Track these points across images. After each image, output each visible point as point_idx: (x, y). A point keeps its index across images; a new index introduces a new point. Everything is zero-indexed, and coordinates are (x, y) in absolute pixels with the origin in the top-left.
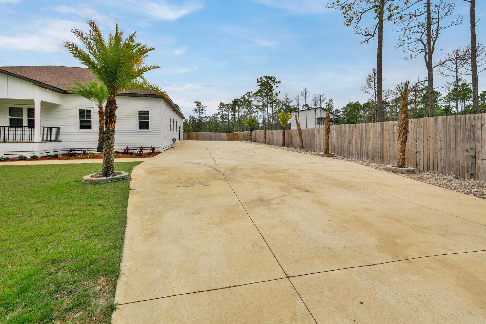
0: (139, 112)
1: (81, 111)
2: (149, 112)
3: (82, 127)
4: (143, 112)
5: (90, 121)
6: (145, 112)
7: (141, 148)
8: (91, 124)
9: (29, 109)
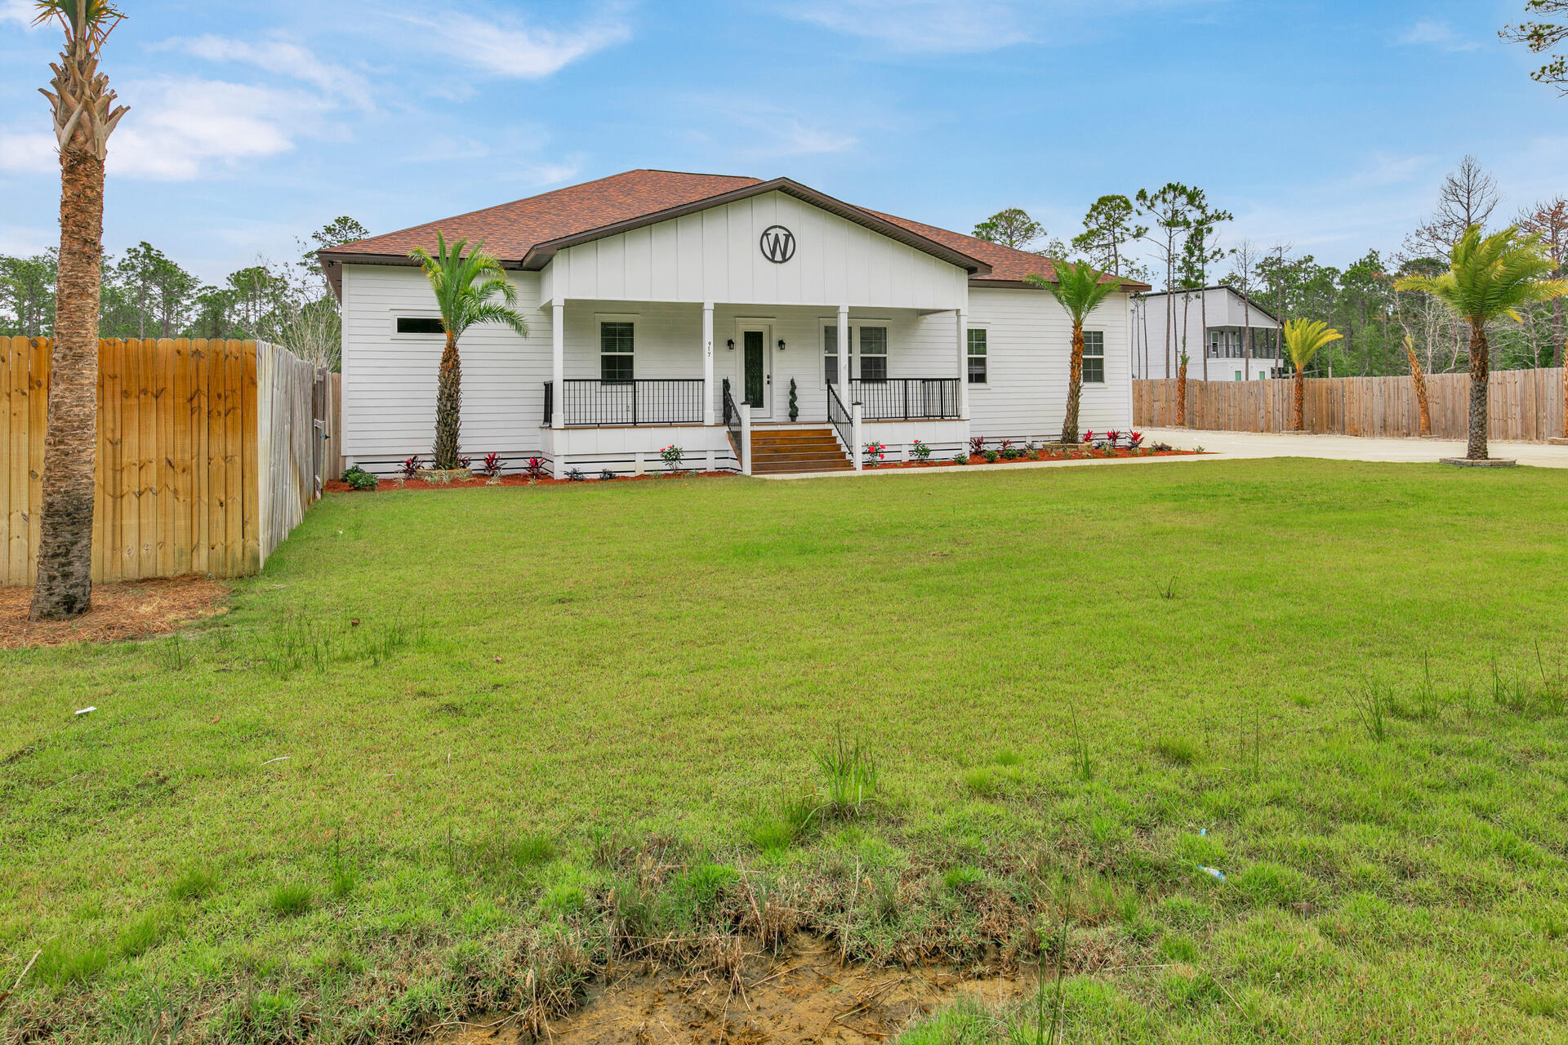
1: (970, 334)
2: (1102, 333)
3: (970, 378)
4: (1090, 332)
5: (985, 362)
6: (1093, 332)
7: (1114, 436)
8: (985, 369)
9: (862, 329)
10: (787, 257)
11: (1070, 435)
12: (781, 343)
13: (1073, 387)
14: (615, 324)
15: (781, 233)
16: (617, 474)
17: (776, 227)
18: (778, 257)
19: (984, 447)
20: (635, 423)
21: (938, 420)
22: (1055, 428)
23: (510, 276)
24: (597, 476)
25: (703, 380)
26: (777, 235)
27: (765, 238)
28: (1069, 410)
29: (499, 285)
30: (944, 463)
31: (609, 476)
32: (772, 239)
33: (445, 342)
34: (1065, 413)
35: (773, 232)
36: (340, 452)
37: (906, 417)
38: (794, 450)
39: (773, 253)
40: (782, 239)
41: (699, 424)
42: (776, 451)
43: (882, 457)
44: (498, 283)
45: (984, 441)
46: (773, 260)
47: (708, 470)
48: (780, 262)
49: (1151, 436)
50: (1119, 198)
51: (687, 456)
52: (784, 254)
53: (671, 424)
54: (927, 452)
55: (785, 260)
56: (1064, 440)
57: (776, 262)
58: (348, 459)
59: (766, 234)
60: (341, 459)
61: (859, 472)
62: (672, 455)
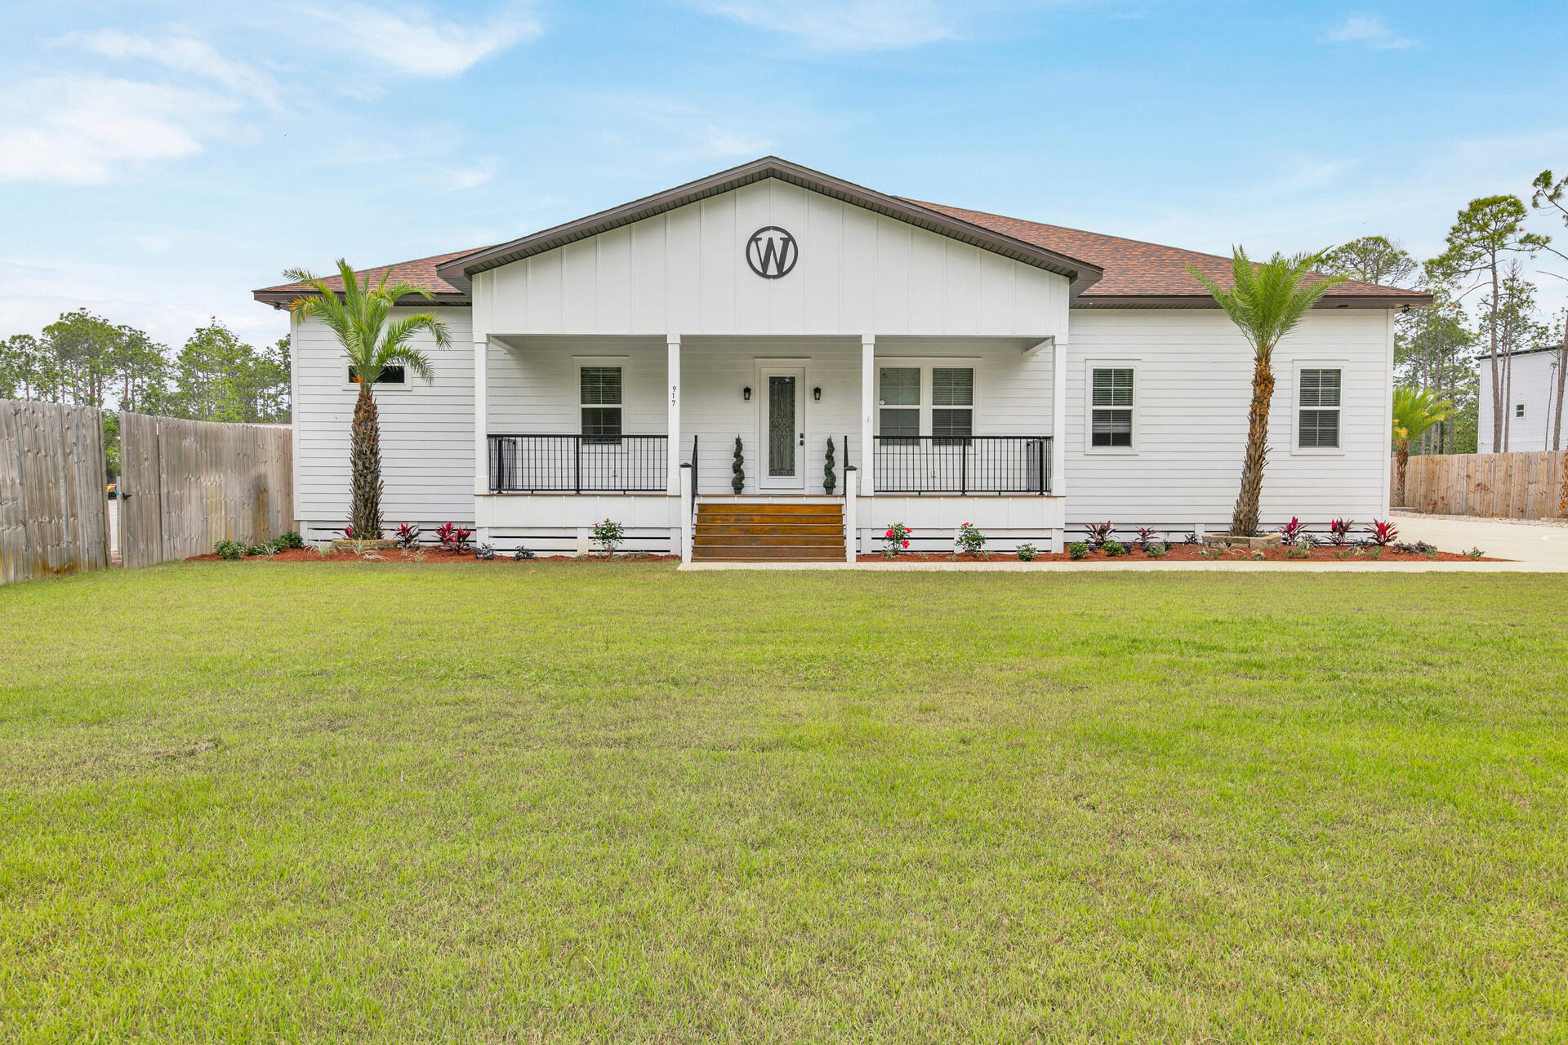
0: (1303, 371)
1: (1101, 376)
2: (1339, 371)
3: (1100, 439)
4: (1316, 372)
5: (1126, 416)
6: (1325, 372)
7: (1340, 528)
8: (1130, 426)
9: (936, 372)
10: (785, 269)
11: (1245, 524)
12: (817, 391)
13: (1252, 451)
14: (597, 369)
15: (777, 238)
16: (538, 554)
17: (768, 229)
18: (772, 269)
19: (1109, 537)
20: (578, 490)
21: (1036, 497)
22: (1222, 511)
23: (439, 313)
24: (513, 554)
25: (666, 437)
26: (770, 240)
27: (753, 245)
28: (1244, 486)
29: (424, 323)
30: (998, 556)
31: (525, 556)
32: (763, 245)
33: (358, 393)
34: (1239, 491)
35: (765, 236)
36: (293, 517)
37: (964, 491)
38: (774, 530)
39: (765, 265)
40: (778, 246)
41: (659, 492)
42: (747, 531)
43: (906, 545)
44: (423, 319)
45: (1112, 527)
46: (764, 275)
47: (672, 553)
48: (774, 277)
49: (1410, 528)
50: (1505, 199)
51: (626, 534)
52: (780, 266)
53: (625, 493)
54: (979, 540)
55: (781, 273)
56: (1234, 531)
57: (769, 277)
58: (302, 524)
59: (755, 238)
60: (294, 525)
61: (851, 563)
62: (608, 532)
